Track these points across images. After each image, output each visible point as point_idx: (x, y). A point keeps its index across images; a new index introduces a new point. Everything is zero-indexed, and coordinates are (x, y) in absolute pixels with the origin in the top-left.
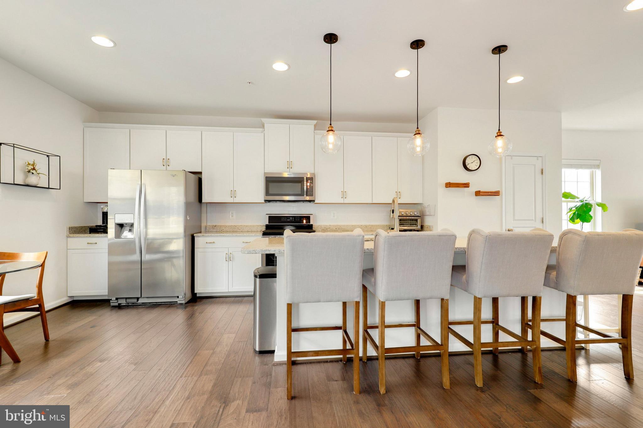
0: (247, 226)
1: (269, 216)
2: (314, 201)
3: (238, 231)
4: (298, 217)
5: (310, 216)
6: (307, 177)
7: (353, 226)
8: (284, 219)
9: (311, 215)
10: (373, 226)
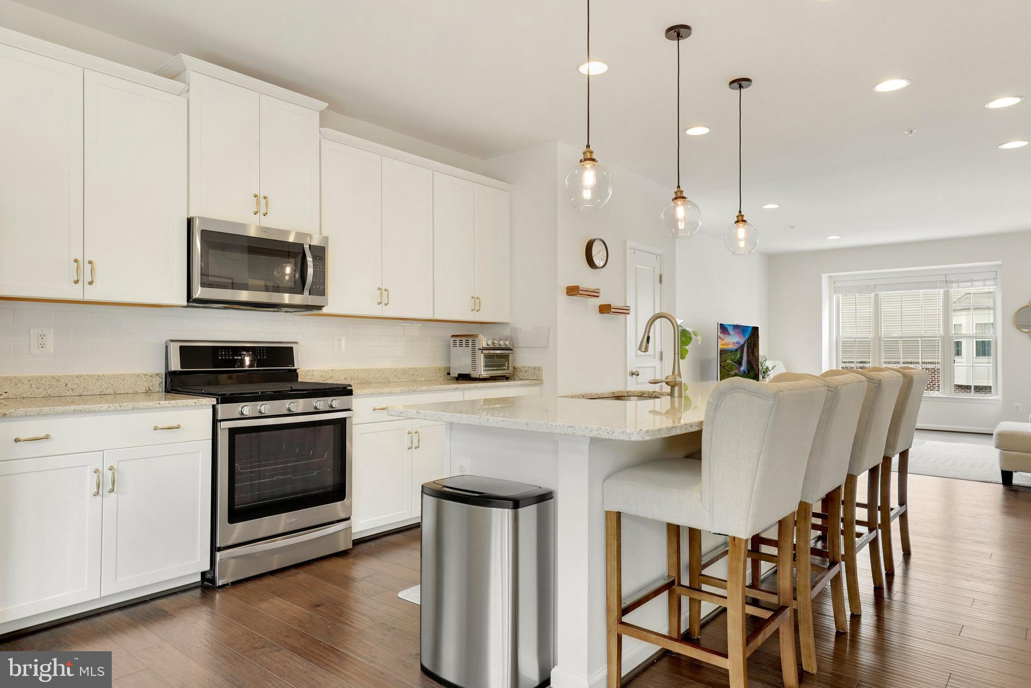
0: (99, 378)
1: (181, 347)
2: (320, 308)
3: (68, 394)
4: (263, 350)
5: (292, 348)
6: (310, 245)
7: (379, 370)
8: (225, 355)
9: (296, 345)
10: (416, 371)
